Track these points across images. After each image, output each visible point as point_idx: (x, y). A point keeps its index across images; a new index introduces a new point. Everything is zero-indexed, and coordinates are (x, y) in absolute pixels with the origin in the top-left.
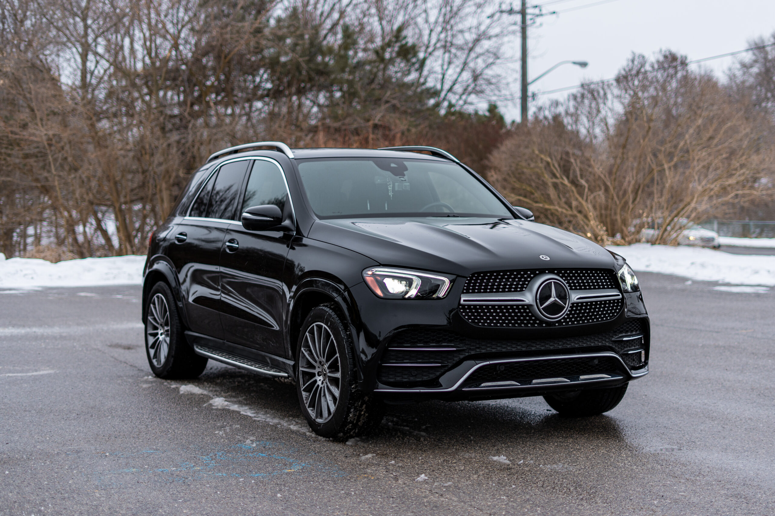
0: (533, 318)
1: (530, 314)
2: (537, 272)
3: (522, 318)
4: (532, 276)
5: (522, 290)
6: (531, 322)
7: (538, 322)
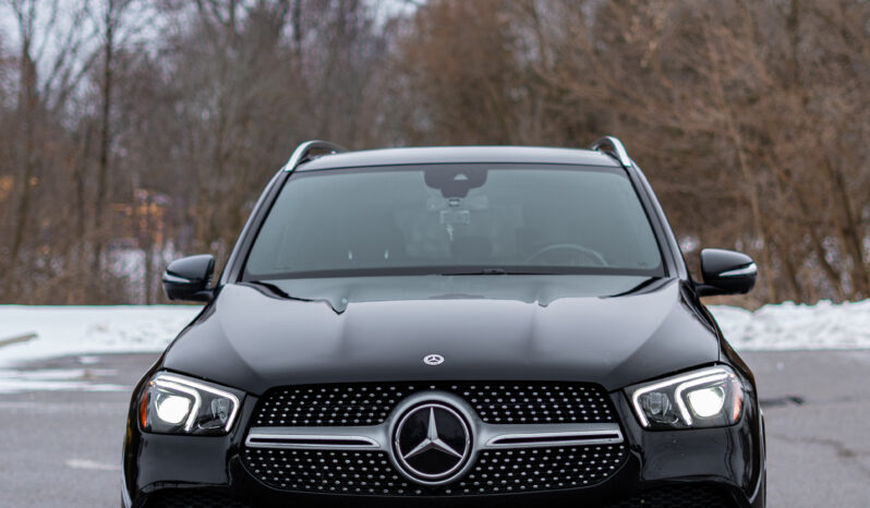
0: (395, 477)
1: (388, 470)
2: (411, 388)
3: (370, 476)
4: (399, 394)
5: (375, 423)
6: (391, 484)
7: (404, 485)
